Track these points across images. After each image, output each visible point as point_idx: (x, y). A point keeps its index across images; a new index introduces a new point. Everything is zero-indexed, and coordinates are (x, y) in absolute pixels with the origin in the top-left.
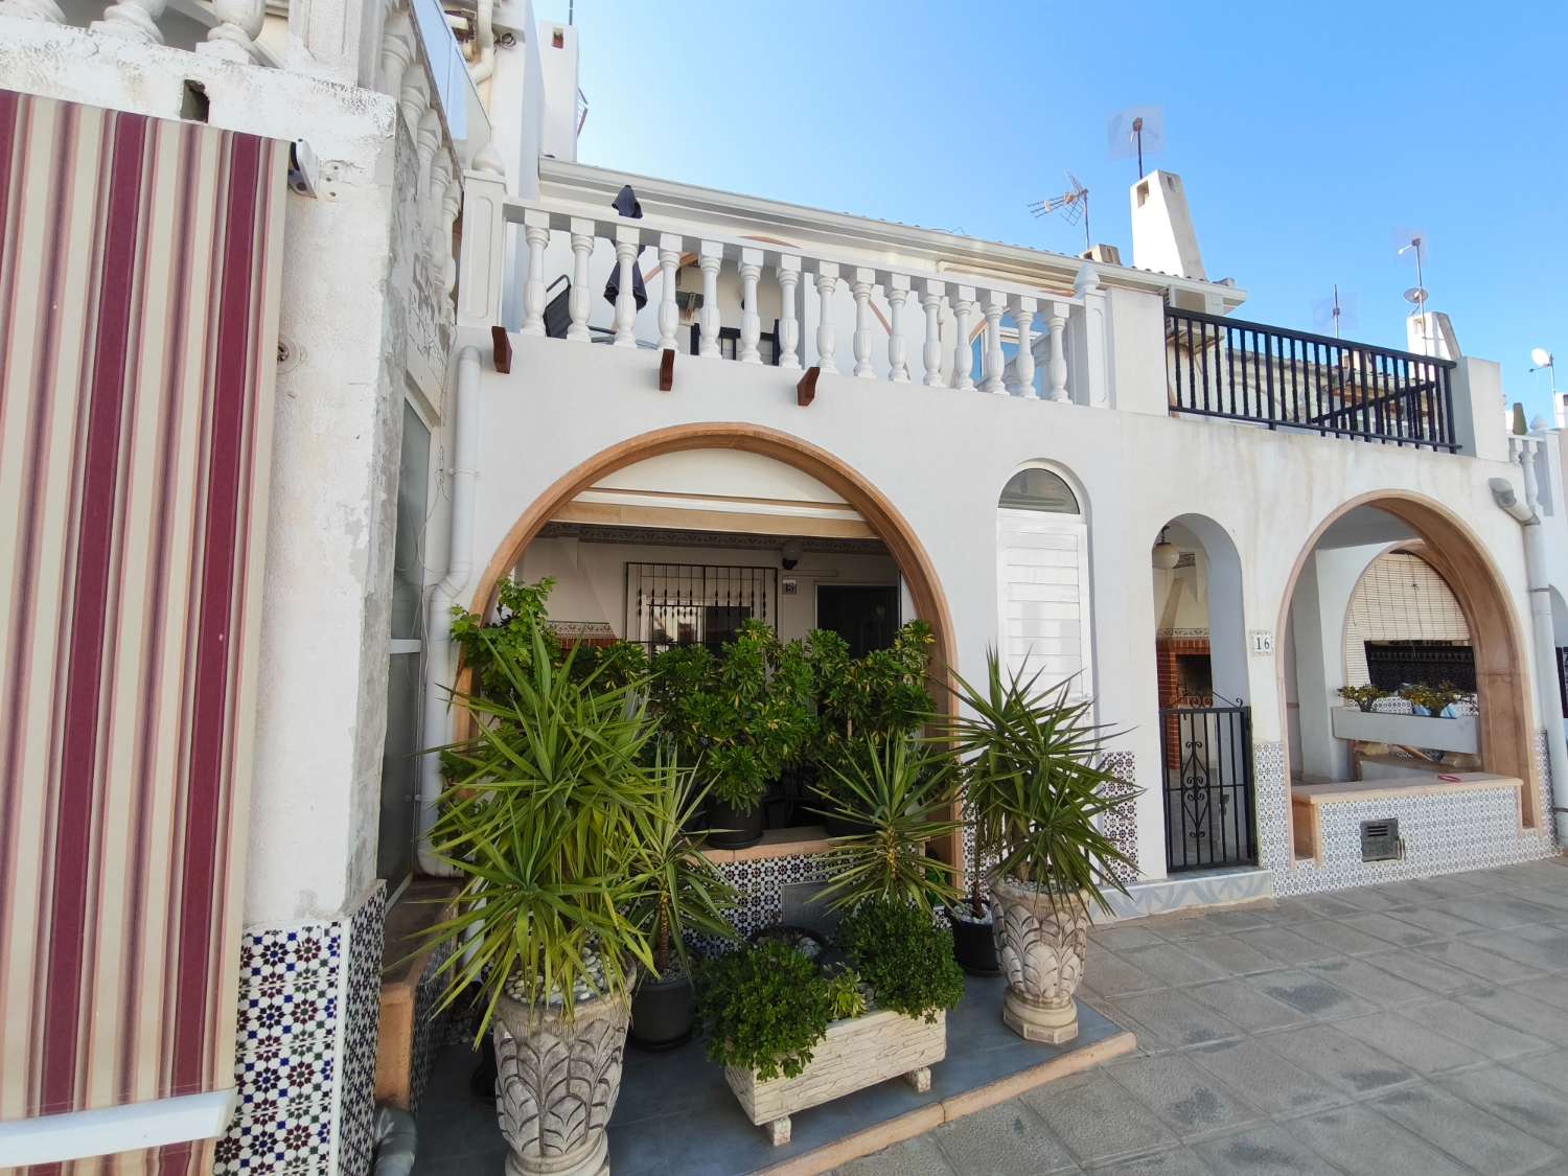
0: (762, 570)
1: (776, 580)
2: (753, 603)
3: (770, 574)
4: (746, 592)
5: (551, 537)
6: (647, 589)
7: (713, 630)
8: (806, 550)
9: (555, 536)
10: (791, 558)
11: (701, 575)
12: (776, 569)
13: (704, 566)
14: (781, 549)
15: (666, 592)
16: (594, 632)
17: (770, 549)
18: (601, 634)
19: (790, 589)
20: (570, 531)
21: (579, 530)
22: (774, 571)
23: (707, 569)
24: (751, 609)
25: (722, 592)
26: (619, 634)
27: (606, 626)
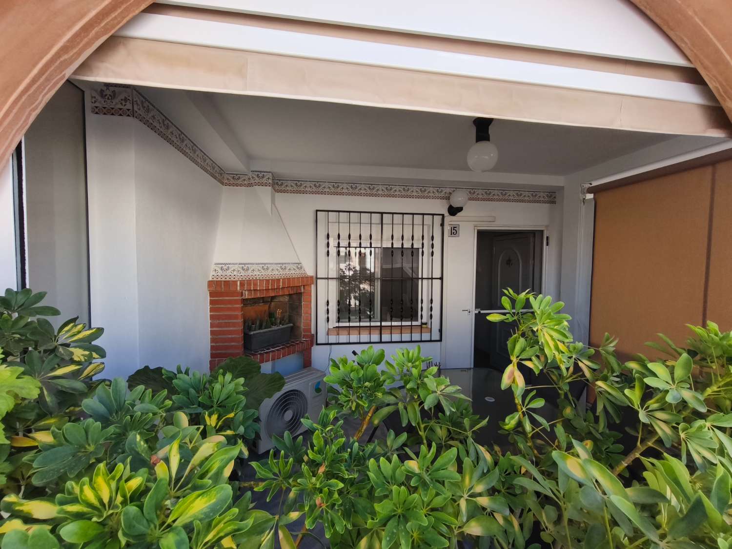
0: (431, 217)
1: (442, 225)
2: (423, 244)
3: (438, 219)
4: (418, 235)
5: (245, 185)
6: (333, 235)
7: (389, 266)
8: (470, 199)
9: (250, 185)
10: (455, 206)
11: (379, 221)
12: (443, 215)
13: (382, 213)
14: (448, 198)
15: (350, 236)
16: (287, 272)
17: (438, 198)
18: (293, 273)
19: (454, 231)
20: (264, 180)
21: (273, 180)
22: (441, 217)
23: (384, 215)
24: (420, 251)
25: (397, 235)
26: (310, 272)
27: (299, 265)
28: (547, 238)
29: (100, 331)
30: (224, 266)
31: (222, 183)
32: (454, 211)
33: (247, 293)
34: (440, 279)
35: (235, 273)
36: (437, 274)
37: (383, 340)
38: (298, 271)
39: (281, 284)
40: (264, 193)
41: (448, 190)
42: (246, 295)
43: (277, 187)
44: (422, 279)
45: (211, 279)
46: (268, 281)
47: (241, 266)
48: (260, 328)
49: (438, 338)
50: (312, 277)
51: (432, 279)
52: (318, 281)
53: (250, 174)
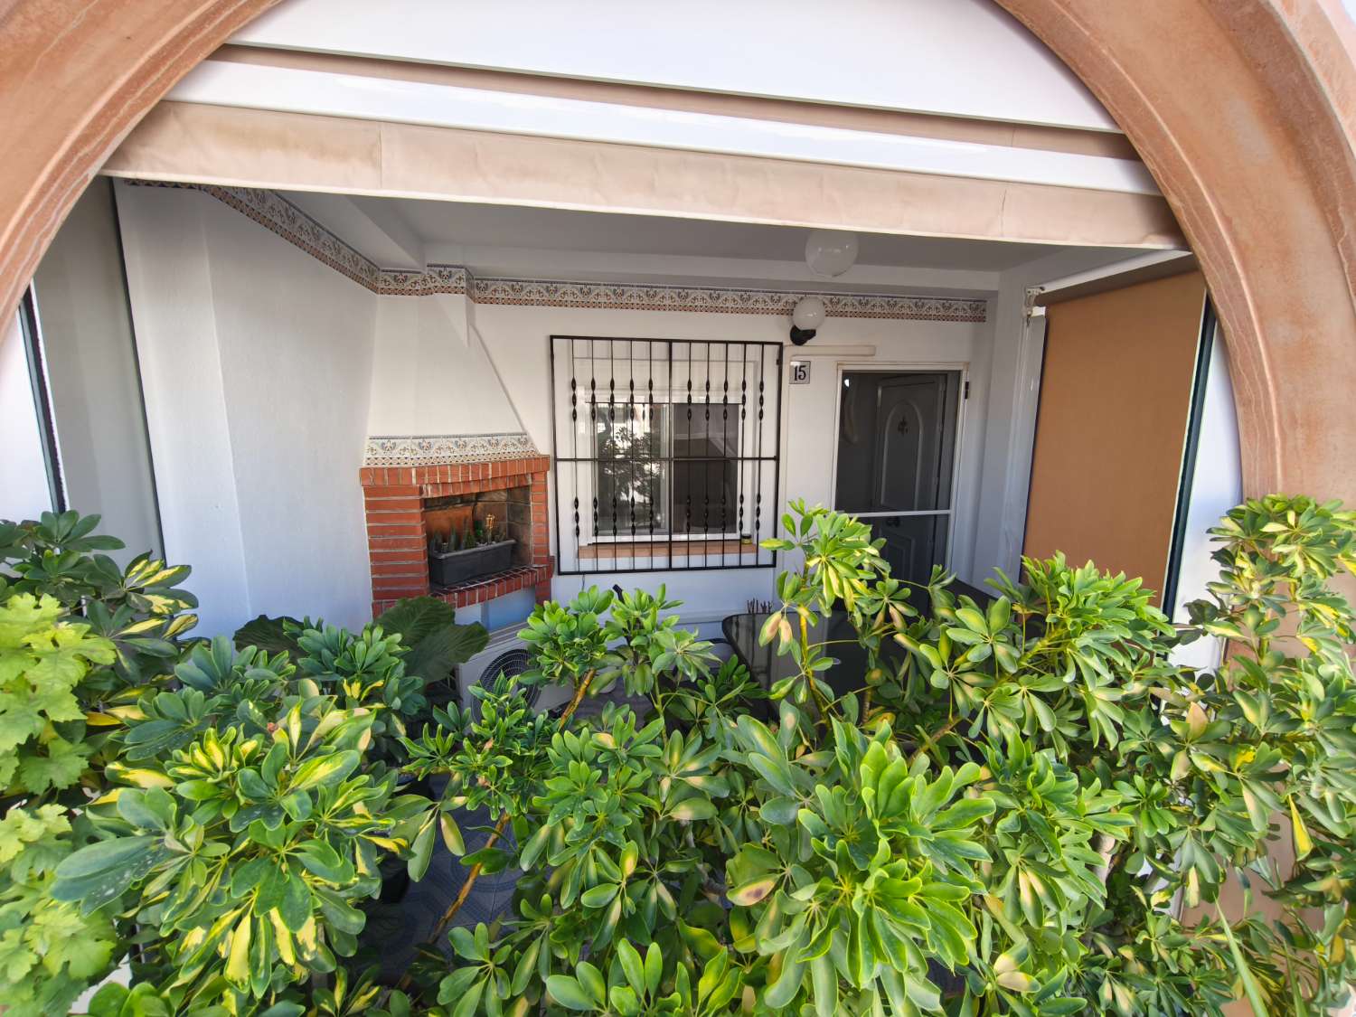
0: (759, 347)
1: (780, 362)
2: (744, 397)
3: (771, 352)
4: (735, 382)
5: (416, 292)
6: (583, 381)
7: (685, 437)
8: (829, 314)
9: (427, 292)
10: (802, 327)
11: (665, 355)
12: (780, 344)
13: (670, 342)
14: (790, 313)
15: (612, 383)
16: (500, 449)
17: (772, 312)
18: (514, 451)
19: (801, 374)
20: (452, 283)
21: (467, 280)
22: (777, 347)
23: (675, 345)
24: (741, 407)
25: (698, 382)
26: (544, 449)
27: (523, 438)
28: (967, 384)
29: (185, 571)
30: (387, 442)
31: (375, 290)
32: (800, 336)
33: (429, 488)
34: (774, 459)
35: (407, 454)
36: (769, 450)
37: (674, 566)
38: (520, 448)
39: (490, 472)
40: (454, 306)
41: (791, 298)
42: (430, 493)
43: (477, 293)
44: (743, 459)
45: (364, 465)
46: (465, 467)
47: (417, 441)
48: (457, 547)
49: (769, 562)
50: (546, 458)
51: (760, 459)
52: (560, 465)
53: (426, 271)
